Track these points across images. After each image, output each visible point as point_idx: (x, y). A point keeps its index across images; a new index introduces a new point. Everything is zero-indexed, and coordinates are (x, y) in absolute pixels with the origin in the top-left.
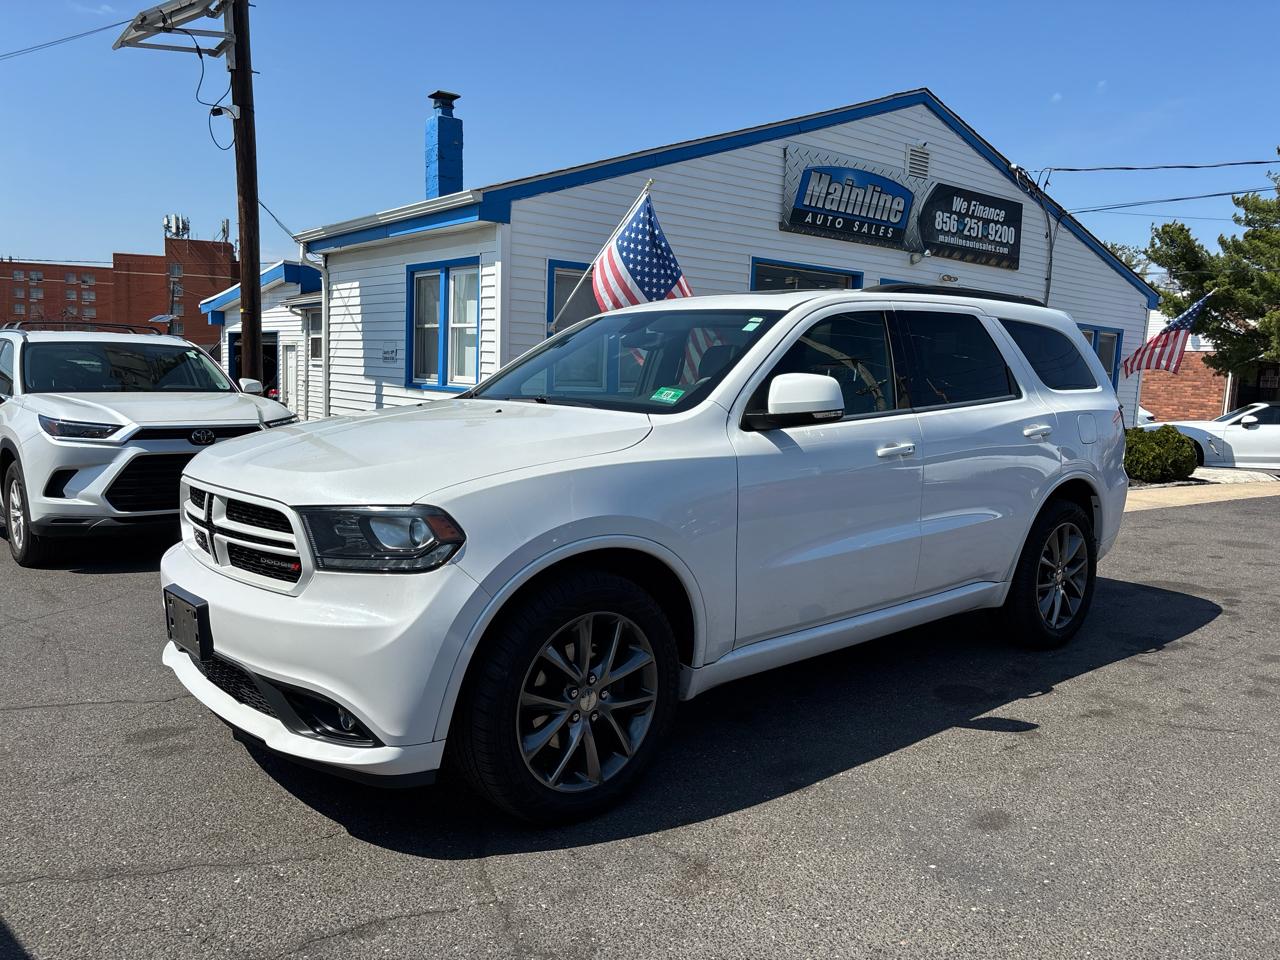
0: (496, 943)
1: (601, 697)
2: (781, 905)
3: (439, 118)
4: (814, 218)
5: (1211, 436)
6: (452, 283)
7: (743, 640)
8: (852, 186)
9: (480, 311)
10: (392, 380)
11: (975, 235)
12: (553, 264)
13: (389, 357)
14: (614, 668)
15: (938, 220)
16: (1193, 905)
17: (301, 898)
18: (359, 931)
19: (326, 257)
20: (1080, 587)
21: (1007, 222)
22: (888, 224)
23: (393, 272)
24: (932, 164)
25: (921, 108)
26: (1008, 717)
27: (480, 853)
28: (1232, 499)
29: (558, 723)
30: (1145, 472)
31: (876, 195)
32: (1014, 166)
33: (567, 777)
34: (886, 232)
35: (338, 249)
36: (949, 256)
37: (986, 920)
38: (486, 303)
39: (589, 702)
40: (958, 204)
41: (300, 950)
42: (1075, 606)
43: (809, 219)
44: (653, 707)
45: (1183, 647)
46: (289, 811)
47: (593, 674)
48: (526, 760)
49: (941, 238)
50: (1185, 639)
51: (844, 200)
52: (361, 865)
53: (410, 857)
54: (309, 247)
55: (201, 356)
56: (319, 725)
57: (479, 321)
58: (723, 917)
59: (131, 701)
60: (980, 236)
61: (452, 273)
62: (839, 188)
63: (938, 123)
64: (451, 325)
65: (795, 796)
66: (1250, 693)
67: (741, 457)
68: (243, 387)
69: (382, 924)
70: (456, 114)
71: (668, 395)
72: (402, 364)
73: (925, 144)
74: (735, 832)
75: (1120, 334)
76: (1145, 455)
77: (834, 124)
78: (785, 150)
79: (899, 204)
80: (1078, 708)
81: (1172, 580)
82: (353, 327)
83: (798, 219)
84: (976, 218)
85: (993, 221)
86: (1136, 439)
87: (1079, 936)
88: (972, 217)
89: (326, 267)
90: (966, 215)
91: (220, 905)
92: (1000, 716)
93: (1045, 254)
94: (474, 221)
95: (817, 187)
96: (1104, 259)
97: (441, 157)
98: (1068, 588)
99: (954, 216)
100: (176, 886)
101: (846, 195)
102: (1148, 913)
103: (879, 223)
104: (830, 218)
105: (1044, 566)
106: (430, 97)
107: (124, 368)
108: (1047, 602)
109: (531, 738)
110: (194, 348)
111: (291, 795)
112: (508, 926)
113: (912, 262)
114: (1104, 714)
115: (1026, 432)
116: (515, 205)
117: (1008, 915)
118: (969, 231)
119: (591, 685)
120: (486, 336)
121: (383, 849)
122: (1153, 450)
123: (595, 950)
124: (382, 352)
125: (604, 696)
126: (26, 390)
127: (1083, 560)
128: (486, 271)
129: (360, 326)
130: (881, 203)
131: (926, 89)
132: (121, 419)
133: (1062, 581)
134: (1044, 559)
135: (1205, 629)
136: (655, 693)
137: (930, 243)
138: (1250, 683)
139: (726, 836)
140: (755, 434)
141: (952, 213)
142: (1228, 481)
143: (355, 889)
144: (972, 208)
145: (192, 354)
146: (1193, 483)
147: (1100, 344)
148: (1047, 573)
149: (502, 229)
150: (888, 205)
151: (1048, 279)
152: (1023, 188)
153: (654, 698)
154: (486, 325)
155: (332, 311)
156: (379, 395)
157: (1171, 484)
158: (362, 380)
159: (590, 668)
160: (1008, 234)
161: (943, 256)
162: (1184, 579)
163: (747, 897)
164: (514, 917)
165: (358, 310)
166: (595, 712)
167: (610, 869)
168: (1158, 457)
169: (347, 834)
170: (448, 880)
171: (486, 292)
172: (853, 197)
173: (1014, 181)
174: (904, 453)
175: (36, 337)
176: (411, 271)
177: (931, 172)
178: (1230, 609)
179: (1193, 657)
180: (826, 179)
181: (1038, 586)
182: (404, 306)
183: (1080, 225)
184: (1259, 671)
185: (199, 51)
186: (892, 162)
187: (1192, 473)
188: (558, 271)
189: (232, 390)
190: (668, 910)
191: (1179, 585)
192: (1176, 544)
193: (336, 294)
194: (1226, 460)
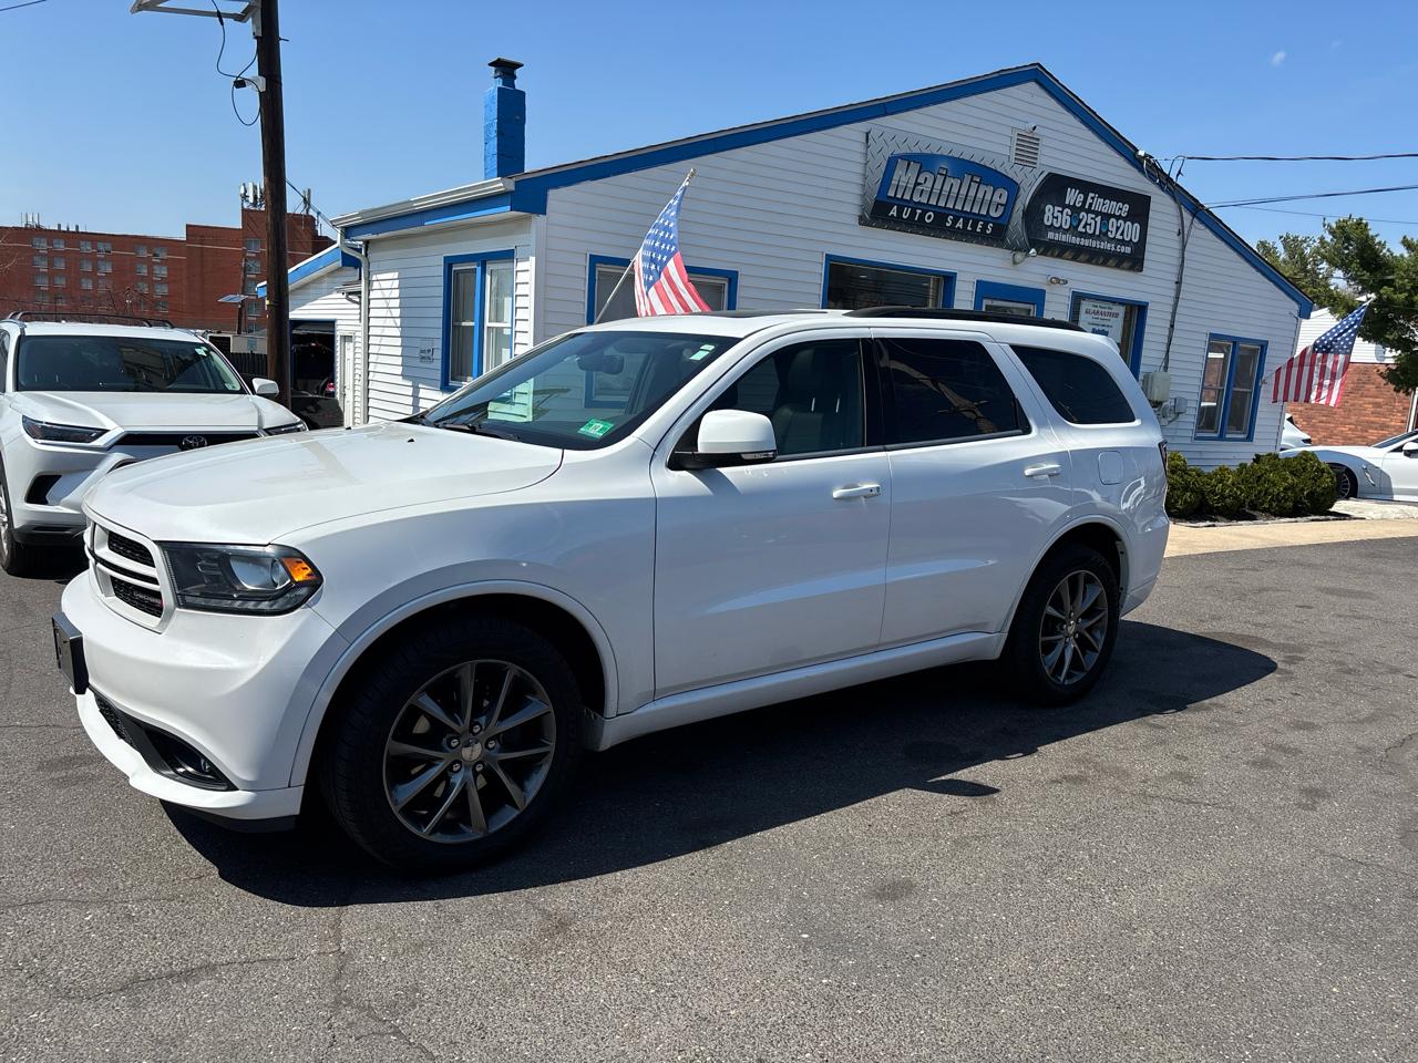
0: (319, 994)
1: (487, 747)
2: (627, 968)
3: (499, 89)
4: (900, 212)
5: (1368, 464)
6: (488, 277)
7: (666, 690)
8: (946, 176)
9: (515, 310)
10: (428, 382)
11: (1091, 232)
12: (595, 260)
13: (425, 356)
14: (502, 718)
15: (1048, 214)
16: (1063, 989)
17: (143, 938)
18: (188, 975)
19: (367, 243)
20: (1099, 640)
21: (1131, 217)
22: (987, 219)
23: (430, 264)
24: (1042, 150)
25: (1032, 86)
26: (971, 780)
27: (344, 901)
28: (1365, 538)
29: (434, 772)
30: (1274, 504)
31: (974, 186)
32: (1141, 153)
33: (445, 826)
34: (985, 227)
35: (375, 236)
36: (1060, 256)
37: (832, 993)
38: (521, 302)
39: (473, 753)
40: (1073, 197)
41: (121, 990)
42: (1091, 660)
43: (894, 212)
44: (550, 758)
45: (1207, 709)
46: (169, 849)
47: (478, 723)
48: (395, 810)
49: (1051, 235)
50: (1214, 700)
51: (936, 191)
52: (217, 909)
53: (269, 902)
54: (348, 231)
55: (212, 353)
56: (181, 767)
57: (514, 321)
58: (560, 979)
59: (59, 726)
60: (1097, 233)
61: (490, 267)
62: (930, 177)
63: (1053, 103)
64: (487, 324)
65: (697, 856)
66: (1254, 763)
67: (661, 498)
68: (256, 387)
69: (210, 968)
70: (518, 85)
71: (596, 429)
72: (438, 364)
73: (1035, 128)
74: (617, 891)
75: (1263, 346)
76: (1275, 485)
77: (927, 105)
78: (867, 134)
79: (1001, 196)
80: (1053, 774)
81: (1238, 632)
82: (390, 322)
83: (881, 212)
84: (1093, 212)
85: (1114, 216)
86: (1267, 467)
87: (922, 1014)
88: (1089, 211)
89: (366, 255)
90: (1082, 208)
91: (61, 941)
92: (963, 778)
93: (1177, 254)
94: (505, 212)
95: (904, 177)
96: (1248, 261)
97: (500, 133)
98: (1083, 643)
99: (1067, 210)
100: (28, 920)
101: (938, 186)
102: (1009, 994)
103: (976, 218)
104: (919, 211)
105: (1049, 617)
106: (491, 64)
107: (137, 365)
108: (1054, 656)
109: (400, 788)
110: (205, 345)
111: (178, 833)
112: (338, 977)
113: (1015, 263)
114: (1078, 780)
115: (1028, 472)
116: (553, 194)
117: (858, 989)
118: (1084, 227)
119: (474, 734)
120: (520, 338)
121: (245, 893)
122: (1285, 479)
123: (414, 1006)
124: (418, 350)
125: (490, 746)
126: (18, 388)
127: (1101, 611)
128: (521, 266)
129: (398, 321)
130: (980, 195)
131: (1039, 64)
132: (107, 423)
133: (1074, 634)
134: (1050, 610)
135: (1245, 690)
136: (553, 744)
137: (1038, 240)
138: (1260, 751)
139: (605, 895)
140: (685, 473)
141: (1065, 206)
142: (1374, 516)
143: (201, 932)
144: (1089, 200)
145: (201, 352)
146: (1332, 517)
147: (1241, 357)
148: (1054, 625)
149: (538, 220)
150: (988, 197)
151: (1179, 283)
152: (1152, 178)
153: (551, 747)
154: (520, 326)
155: (373, 303)
156: (416, 398)
157: (1305, 518)
158: (399, 380)
159: (473, 716)
160: (1132, 231)
161: (1052, 256)
162: (1253, 631)
163: (595, 958)
164: (349, 968)
165: (396, 303)
166: (479, 763)
167: (468, 924)
168: (1291, 487)
169: (217, 876)
170: (299, 928)
171: (521, 290)
172: (946, 188)
173: (1141, 170)
174: (869, 495)
175: (36, 329)
176: (449, 262)
177: (1041, 160)
178: (1288, 667)
179: (1213, 720)
180: (915, 167)
181: (1041, 639)
182: (440, 302)
183: (1220, 221)
184: (1280, 740)
185: (219, 15)
186: (995, 149)
187: (1331, 506)
188: (600, 268)
189: (242, 392)
190: (508, 968)
191: (1242, 637)
192: (1265, 589)
193: (376, 285)
194: (1382, 491)
